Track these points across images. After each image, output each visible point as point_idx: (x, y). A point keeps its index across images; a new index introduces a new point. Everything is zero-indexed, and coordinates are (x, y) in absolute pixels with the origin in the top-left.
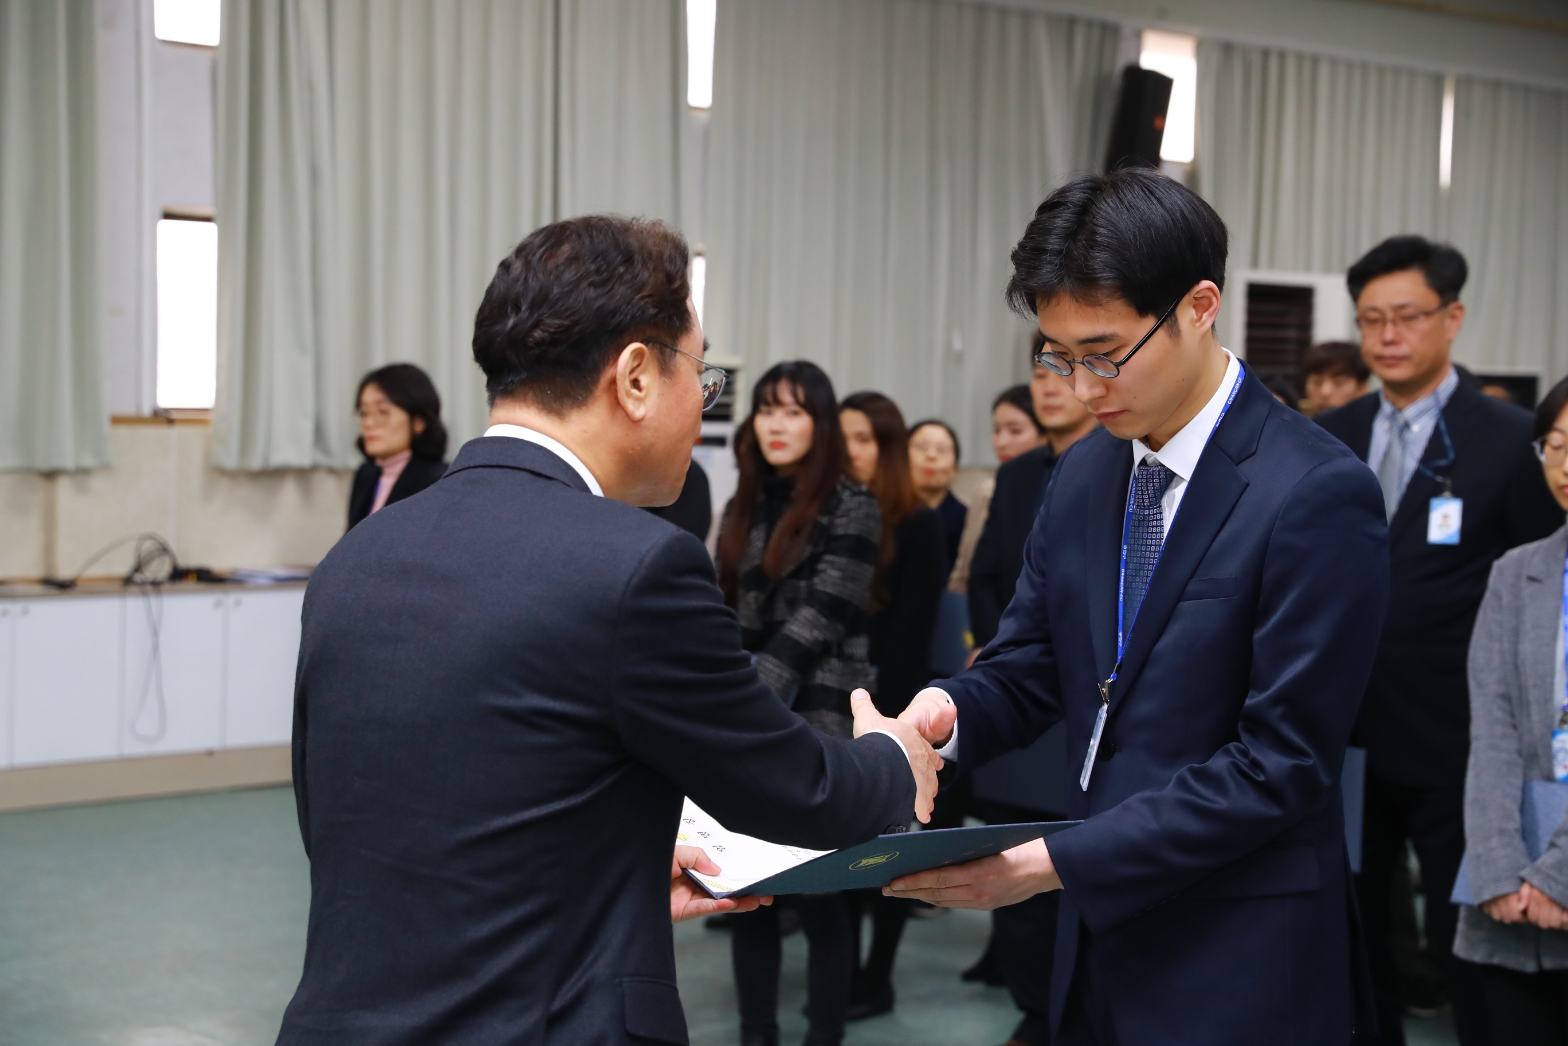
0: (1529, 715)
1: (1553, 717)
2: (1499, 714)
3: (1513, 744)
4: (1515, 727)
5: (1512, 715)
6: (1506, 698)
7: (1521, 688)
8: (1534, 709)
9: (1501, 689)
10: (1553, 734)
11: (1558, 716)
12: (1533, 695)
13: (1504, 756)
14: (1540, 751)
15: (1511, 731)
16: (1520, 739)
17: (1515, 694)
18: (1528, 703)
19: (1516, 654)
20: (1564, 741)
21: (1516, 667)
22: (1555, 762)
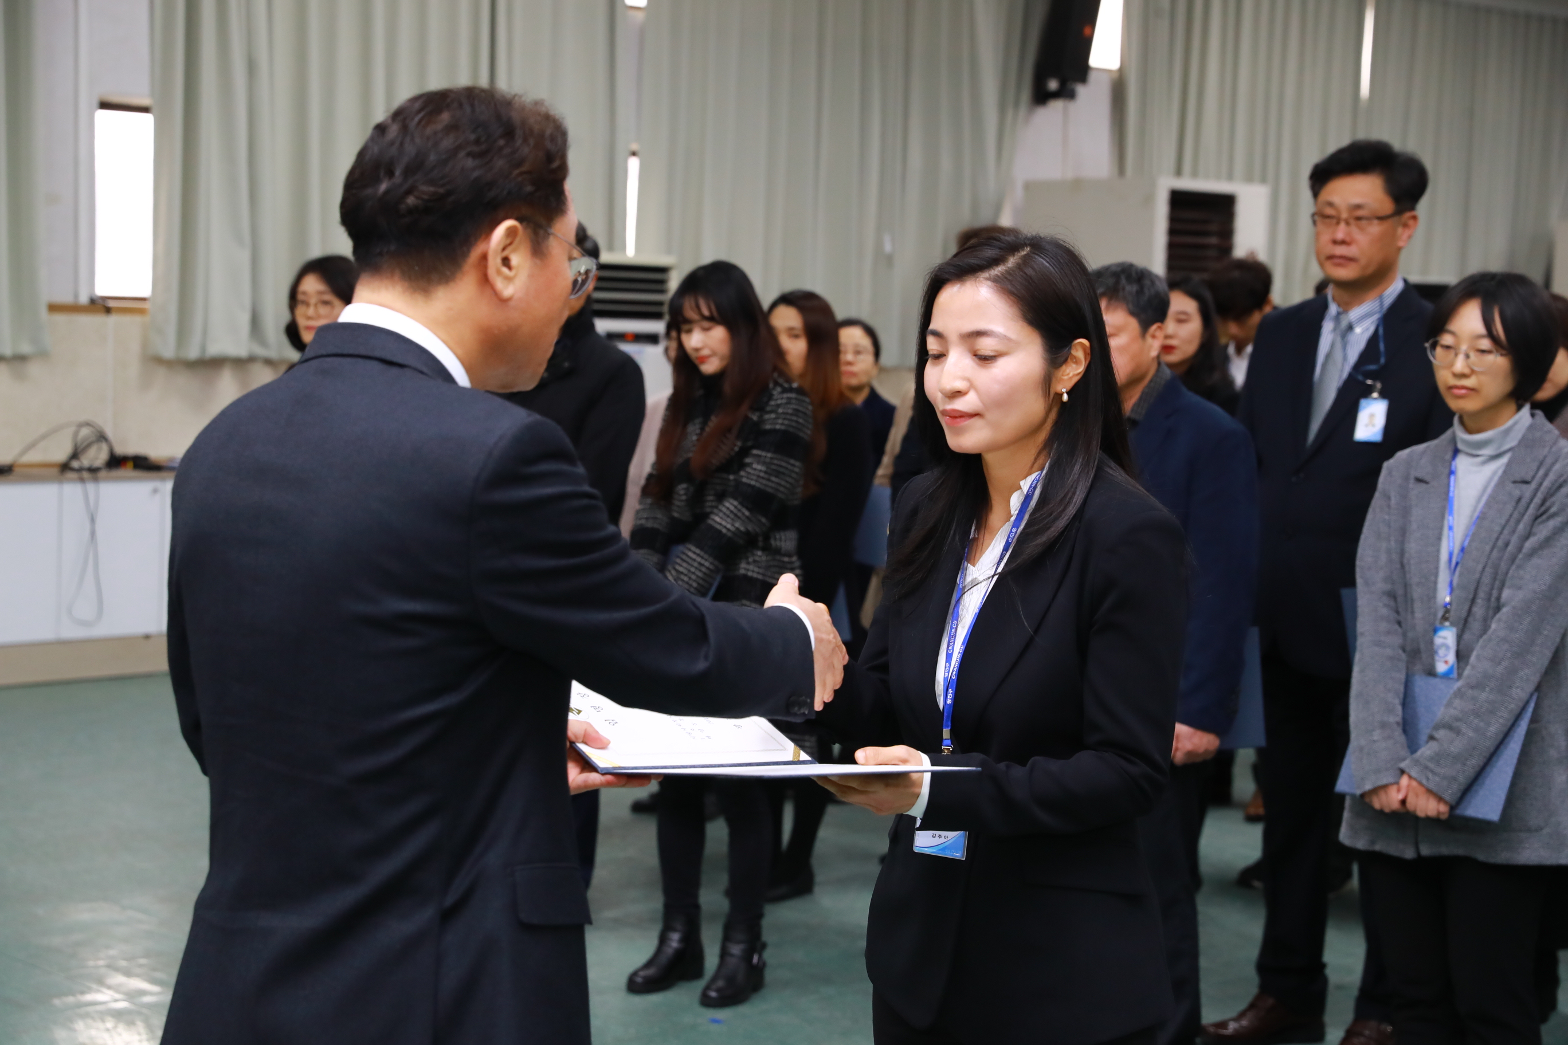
0: (1413, 612)
1: (1435, 615)
2: (1384, 611)
3: (1397, 640)
4: (1399, 623)
5: (1398, 612)
6: (1392, 595)
7: (1406, 586)
8: (1417, 605)
9: (1387, 587)
10: (1435, 631)
11: (1440, 614)
12: (1417, 592)
13: (1388, 652)
14: (1422, 646)
15: (1397, 627)
16: (1404, 635)
17: (1400, 592)
18: (1412, 600)
19: (1402, 553)
20: (1445, 638)
21: (1402, 566)
22: (1437, 658)
